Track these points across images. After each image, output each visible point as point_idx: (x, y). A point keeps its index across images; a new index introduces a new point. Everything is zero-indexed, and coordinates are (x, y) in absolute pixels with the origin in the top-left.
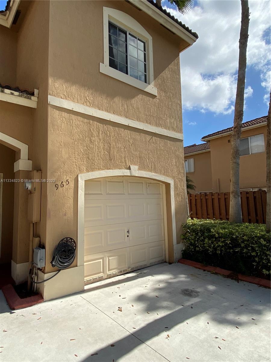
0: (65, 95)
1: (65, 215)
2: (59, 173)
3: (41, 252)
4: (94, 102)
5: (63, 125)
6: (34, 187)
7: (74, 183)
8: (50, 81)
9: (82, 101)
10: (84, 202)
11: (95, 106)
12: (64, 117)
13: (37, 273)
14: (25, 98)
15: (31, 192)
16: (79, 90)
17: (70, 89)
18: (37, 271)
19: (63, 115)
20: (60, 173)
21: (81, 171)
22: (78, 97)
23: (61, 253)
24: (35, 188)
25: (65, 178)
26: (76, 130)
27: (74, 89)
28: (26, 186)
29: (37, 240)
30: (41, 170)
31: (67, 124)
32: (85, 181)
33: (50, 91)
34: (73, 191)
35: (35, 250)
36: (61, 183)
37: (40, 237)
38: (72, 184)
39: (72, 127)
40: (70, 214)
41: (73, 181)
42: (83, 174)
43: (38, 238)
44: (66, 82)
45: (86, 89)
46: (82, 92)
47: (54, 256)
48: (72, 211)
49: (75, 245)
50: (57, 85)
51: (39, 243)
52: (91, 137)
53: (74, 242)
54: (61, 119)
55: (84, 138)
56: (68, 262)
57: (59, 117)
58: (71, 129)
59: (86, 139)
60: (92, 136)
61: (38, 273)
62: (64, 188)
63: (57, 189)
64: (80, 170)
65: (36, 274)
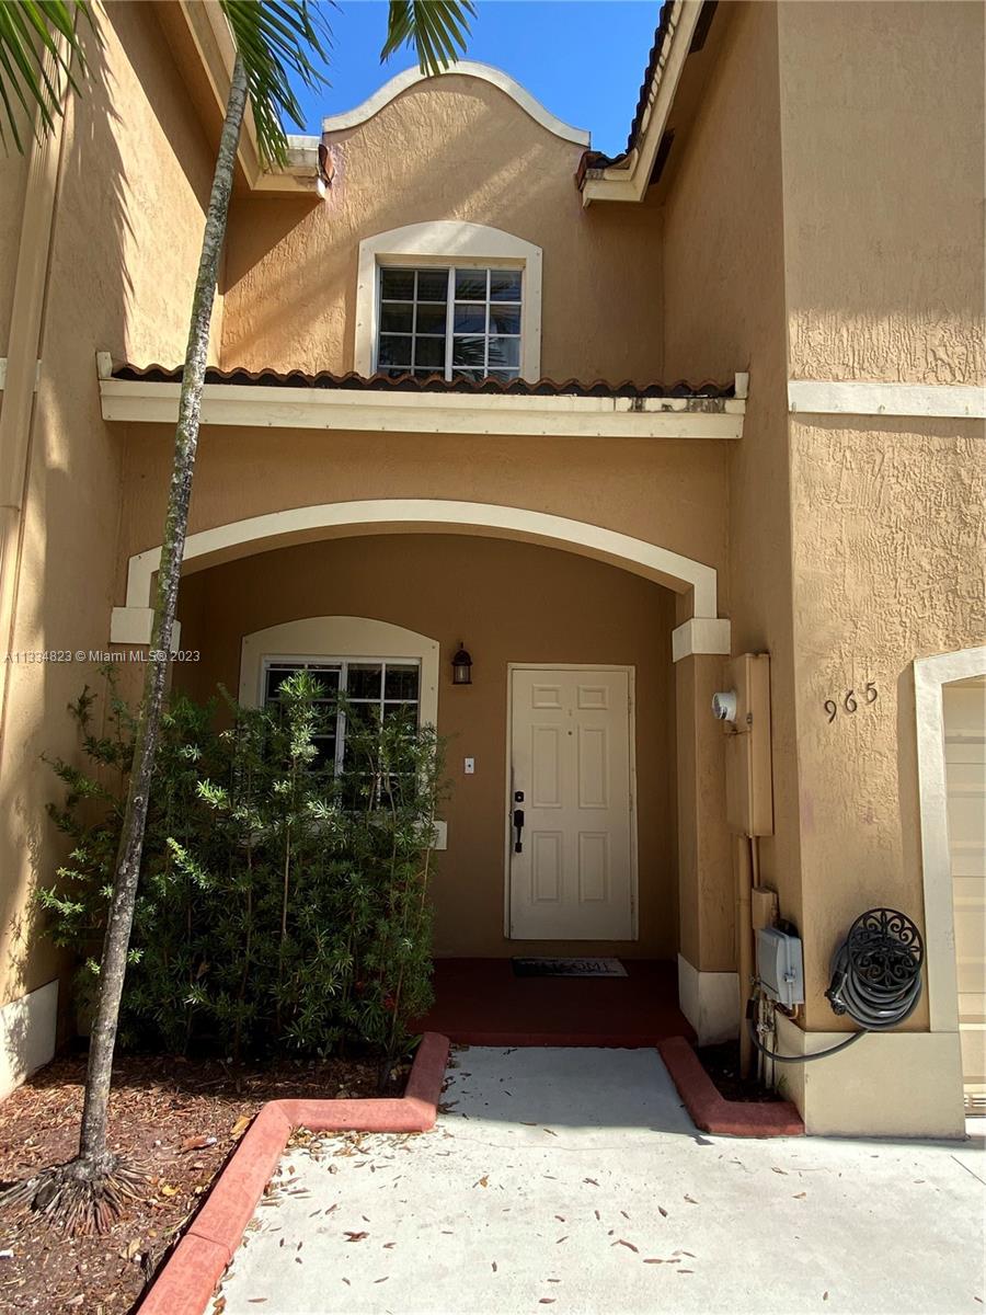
0: (851, 364)
1: (869, 820)
2: (838, 661)
3: (786, 947)
4: (971, 359)
5: (845, 477)
6: (748, 712)
7: (895, 695)
8: (794, 329)
9: (918, 372)
10: (942, 771)
11: (973, 375)
12: (850, 447)
13: (772, 1021)
14: (707, 410)
15: (735, 730)
16: (902, 330)
17: (867, 336)
18: (772, 1015)
19: (845, 443)
20: (841, 657)
21: (924, 648)
22: (899, 358)
23: (862, 965)
24: (750, 714)
25: (859, 677)
26: (897, 488)
27: (882, 333)
28: (719, 709)
29: (765, 900)
30: (767, 652)
31: (861, 469)
32: (943, 685)
33: (793, 367)
34: (893, 727)
35: (761, 935)
36: (844, 695)
37: (775, 891)
38: (889, 702)
39: (883, 477)
40: (888, 815)
41: (894, 689)
42: (933, 661)
43: (771, 894)
44: (850, 318)
45: (933, 317)
46: (917, 335)
47: (837, 972)
48: (895, 806)
49: (916, 943)
50: (817, 337)
51: (775, 912)
52: (963, 505)
53: (914, 930)
54: (839, 456)
55: (934, 513)
56: (893, 1006)
57: (832, 449)
58: (878, 485)
59: (943, 514)
60: (967, 502)
61: (775, 1020)
62: (859, 714)
63: (831, 720)
64: (919, 645)
65: (768, 1023)
